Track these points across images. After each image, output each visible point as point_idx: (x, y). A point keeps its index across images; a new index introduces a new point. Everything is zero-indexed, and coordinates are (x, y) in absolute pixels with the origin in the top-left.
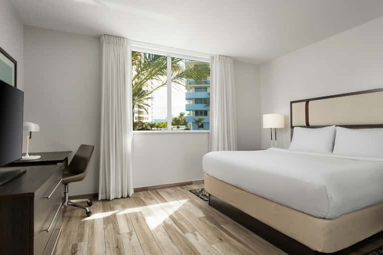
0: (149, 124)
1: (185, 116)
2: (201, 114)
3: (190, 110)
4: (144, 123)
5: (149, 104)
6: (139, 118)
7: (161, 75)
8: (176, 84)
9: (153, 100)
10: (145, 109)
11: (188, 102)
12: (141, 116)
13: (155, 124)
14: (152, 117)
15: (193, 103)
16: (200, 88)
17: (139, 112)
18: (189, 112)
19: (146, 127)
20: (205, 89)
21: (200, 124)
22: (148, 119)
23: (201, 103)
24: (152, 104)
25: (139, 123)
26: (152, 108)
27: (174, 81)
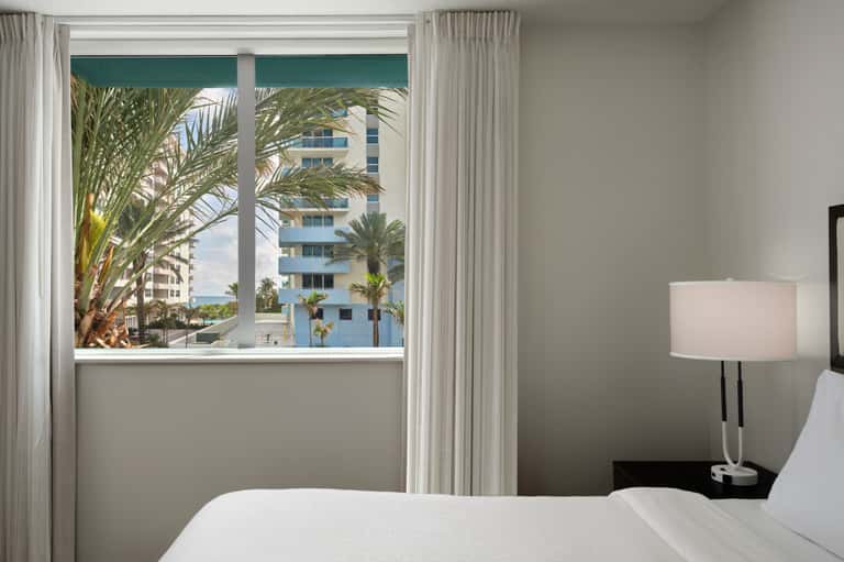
0: (183, 309)
1: (274, 287)
2: (318, 285)
3: (289, 274)
4: (170, 306)
5: (183, 256)
6: (157, 292)
7: (226, 183)
8: (267, 209)
9: (195, 244)
10: (173, 269)
11: (284, 252)
12: (162, 286)
13: (198, 308)
14: (190, 289)
15: (296, 253)
16: (318, 217)
17: (158, 278)
18: (286, 279)
19: (174, 316)
20: (329, 221)
21: (315, 309)
22: (178, 295)
23: (318, 254)
24: (191, 257)
25: (155, 305)
26: (191, 268)
27: (261, 202)
